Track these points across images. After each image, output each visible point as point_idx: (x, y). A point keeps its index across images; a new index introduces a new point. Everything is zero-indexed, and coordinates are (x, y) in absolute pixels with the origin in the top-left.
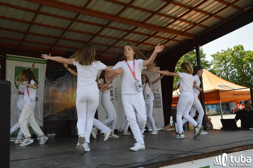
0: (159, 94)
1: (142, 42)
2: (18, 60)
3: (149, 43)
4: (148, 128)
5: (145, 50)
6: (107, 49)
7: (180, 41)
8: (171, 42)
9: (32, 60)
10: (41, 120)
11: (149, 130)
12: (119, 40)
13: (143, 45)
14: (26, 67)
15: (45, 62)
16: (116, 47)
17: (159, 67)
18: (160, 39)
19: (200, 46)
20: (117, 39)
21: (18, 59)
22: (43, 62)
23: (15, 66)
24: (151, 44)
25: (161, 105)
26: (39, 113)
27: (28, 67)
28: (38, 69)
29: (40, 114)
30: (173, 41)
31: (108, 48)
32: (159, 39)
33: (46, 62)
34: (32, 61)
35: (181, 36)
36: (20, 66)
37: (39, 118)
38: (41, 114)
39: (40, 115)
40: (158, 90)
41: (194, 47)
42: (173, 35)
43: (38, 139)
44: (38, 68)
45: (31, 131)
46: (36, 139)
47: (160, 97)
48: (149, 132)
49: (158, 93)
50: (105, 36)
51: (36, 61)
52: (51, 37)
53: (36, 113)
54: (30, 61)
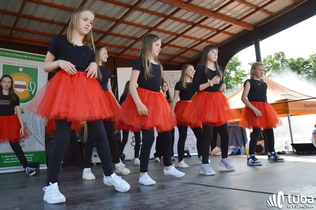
1: (182, 35)
2: (8, 56)
3: (191, 36)
4: (190, 152)
5: (184, 46)
6: (133, 44)
7: (232, 34)
8: (220, 34)
9: (27, 56)
10: (42, 142)
11: (191, 154)
13: (183, 38)
14: (20, 66)
18: (206, 31)
19: (260, 40)
20: (148, 29)
21: (7, 54)
23: (3, 65)
24: (194, 37)
27: (22, 66)
28: (37, 69)
29: (40, 133)
30: (223, 34)
31: (135, 42)
34: (29, 57)
35: (237, 25)
36: (11, 65)
37: (39, 139)
38: (42, 134)
39: (40, 135)
41: (253, 42)
42: (226, 23)
43: (40, 168)
44: (36, 68)
45: (28, 158)
46: (37, 170)
48: (191, 157)
50: (133, 23)
51: (33, 58)
52: (55, 24)
53: (34, 131)
54: (26, 57)
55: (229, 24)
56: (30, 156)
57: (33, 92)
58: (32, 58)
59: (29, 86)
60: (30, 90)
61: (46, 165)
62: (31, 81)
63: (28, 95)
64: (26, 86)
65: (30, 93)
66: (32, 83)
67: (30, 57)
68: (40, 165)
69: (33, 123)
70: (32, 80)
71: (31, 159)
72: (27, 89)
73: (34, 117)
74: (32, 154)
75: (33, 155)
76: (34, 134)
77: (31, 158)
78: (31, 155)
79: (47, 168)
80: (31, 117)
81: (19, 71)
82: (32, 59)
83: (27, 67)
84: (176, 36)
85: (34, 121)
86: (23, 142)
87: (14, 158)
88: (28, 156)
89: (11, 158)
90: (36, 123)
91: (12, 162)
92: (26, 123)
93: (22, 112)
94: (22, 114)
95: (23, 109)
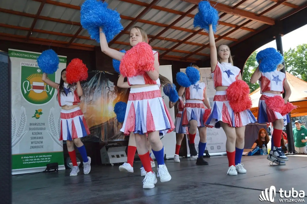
1: (199, 32)
2: (26, 58)
4: (209, 152)
5: (201, 43)
7: (252, 29)
8: (239, 30)
10: (60, 143)
11: (210, 154)
12: (167, 27)
13: (200, 35)
14: (38, 67)
15: (63, 60)
16: (162, 39)
19: (282, 35)
20: (165, 27)
21: (26, 56)
22: (61, 60)
23: (22, 66)
29: (58, 134)
30: (241, 29)
32: (224, 26)
35: (257, 21)
36: (29, 66)
41: (274, 37)
42: (246, 19)
43: (59, 169)
45: (47, 159)
46: (55, 170)
48: (210, 157)
50: (149, 21)
52: (72, 24)
53: (53, 132)
55: (248, 19)
56: (49, 157)
57: (51, 93)
59: (47, 87)
60: (48, 91)
61: (64, 165)
63: (46, 95)
64: (44, 87)
65: (48, 94)
68: (59, 166)
69: (51, 124)
71: (49, 160)
72: (45, 90)
73: (52, 118)
74: (50, 155)
75: (51, 156)
76: (53, 135)
78: (50, 156)
79: (65, 169)
80: (49, 118)
81: (37, 72)
84: (193, 33)
85: (52, 122)
86: (42, 142)
87: (33, 158)
88: (46, 157)
89: (31, 158)
90: (54, 124)
91: (31, 162)
92: (44, 124)
93: (41, 113)
94: (40, 115)
95: (41, 110)
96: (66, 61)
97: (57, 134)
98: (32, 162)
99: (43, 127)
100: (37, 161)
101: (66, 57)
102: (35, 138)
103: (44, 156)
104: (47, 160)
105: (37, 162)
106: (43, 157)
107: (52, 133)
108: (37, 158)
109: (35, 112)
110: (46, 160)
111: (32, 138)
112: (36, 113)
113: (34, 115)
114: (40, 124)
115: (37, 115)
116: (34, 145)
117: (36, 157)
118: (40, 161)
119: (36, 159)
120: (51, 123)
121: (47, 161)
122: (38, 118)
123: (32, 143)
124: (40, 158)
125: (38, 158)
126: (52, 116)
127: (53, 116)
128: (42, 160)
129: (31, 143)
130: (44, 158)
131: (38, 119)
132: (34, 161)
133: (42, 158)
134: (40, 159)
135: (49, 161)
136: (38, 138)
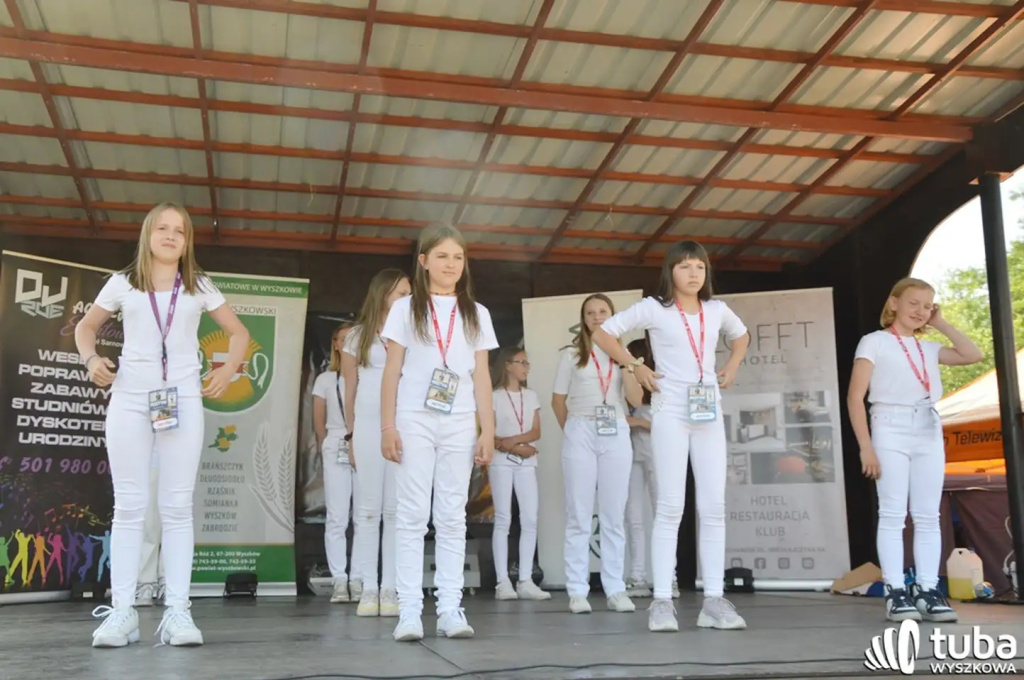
0: (826, 418)
1: (713, 180)
4: (755, 577)
5: (754, 211)
9: (248, 286)
10: (284, 521)
11: (757, 584)
13: (729, 189)
15: (300, 290)
17: (830, 290)
22: (293, 290)
25: (833, 470)
26: (278, 492)
28: (274, 318)
29: (278, 496)
31: (571, 217)
33: (303, 291)
34: (251, 288)
37: (276, 512)
38: (284, 498)
39: (278, 500)
40: (821, 395)
44: (271, 315)
45: (246, 561)
47: (830, 429)
49: (822, 411)
51: (264, 288)
53: (264, 490)
54: (242, 287)
56: (252, 557)
57: (261, 383)
58: (259, 289)
59: (251, 365)
60: (254, 376)
61: (294, 583)
62: (259, 351)
63: (250, 388)
64: (243, 365)
65: (254, 383)
66: (259, 357)
67: (255, 288)
68: (259, 584)
69: (260, 465)
70: (259, 348)
71: (252, 565)
72: (246, 374)
73: (264, 451)
74: (257, 552)
75: (258, 554)
76: (264, 497)
77: (254, 561)
78: (255, 554)
79: (294, 593)
80: (255, 450)
82: (259, 293)
83: (246, 313)
85: (264, 460)
86: (234, 516)
87: (210, 558)
88: (244, 558)
89: (203, 558)
90: (267, 467)
91: (203, 569)
92: (241, 466)
93: (233, 437)
94: (231, 442)
95: (233, 428)
96: (307, 294)
97: (275, 496)
98: (206, 569)
99: (238, 473)
100: (218, 565)
101: (307, 281)
102: (215, 503)
103: (239, 554)
104: (247, 565)
105: (220, 569)
106: (235, 557)
107: (261, 492)
108: (218, 558)
109: (218, 432)
110: (243, 565)
111: (209, 504)
112: (219, 437)
113: (213, 443)
114: (231, 467)
115: (223, 441)
116: (212, 522)
117: (218, 554)
118: (229, 565)
119: (216, 561)
120: (259, 462)
121: (245, 568)
122: (226, 450)
123: (207, 516)
124: (228, 558)
125: (223, 557)
126: (263, 445)
127: (265, 446)
128: (234, 565)
129: (204, 516)
130: (240, 558)
131: (225, 453)
132: (212, 565)
133: (231, 557)
134: (228, 561)
135: (253, 568)
136: (223, 505)
